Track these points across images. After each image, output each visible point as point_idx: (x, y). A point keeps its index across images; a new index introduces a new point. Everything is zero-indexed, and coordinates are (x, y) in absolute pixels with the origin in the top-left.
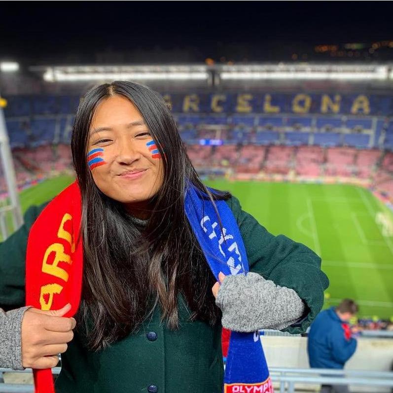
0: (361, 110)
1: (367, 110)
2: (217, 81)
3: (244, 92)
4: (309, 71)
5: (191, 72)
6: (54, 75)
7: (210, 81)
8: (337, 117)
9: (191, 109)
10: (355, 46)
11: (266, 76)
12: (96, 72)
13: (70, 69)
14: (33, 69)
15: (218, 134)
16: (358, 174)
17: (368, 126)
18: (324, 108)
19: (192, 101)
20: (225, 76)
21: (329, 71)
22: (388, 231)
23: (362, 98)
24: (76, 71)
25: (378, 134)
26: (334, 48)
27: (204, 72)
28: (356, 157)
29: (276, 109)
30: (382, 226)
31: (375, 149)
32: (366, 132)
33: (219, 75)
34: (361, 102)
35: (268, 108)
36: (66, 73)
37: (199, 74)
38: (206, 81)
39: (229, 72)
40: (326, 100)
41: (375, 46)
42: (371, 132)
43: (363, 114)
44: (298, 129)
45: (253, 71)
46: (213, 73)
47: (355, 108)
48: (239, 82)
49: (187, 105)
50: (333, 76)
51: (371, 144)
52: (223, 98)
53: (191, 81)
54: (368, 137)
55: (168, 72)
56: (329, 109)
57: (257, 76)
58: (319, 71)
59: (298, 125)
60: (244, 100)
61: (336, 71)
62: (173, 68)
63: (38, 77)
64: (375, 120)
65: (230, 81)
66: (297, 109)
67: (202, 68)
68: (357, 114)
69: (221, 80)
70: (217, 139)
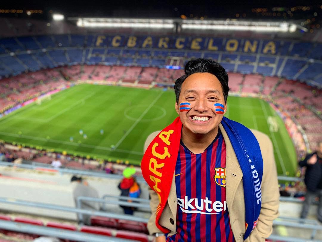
0: (269, 51)
1: (273, 51)
2: (179, 29)
3: (196, 37)
4: (237, 25)
5: (164, 23)
6: (83, 23)
7: (175, 29)
8: (253, 55)
9: (163, 46)
10: (280, 9)
11: (210, 27)
12: (107, 22)
13: (92, 20)
14: (70, 19)
15: (178, 62)
16: (262, 92)
17: (273, 61)
18: (246, 49)
19: (164, 41)
20: (184, 26)
21: (250, 25)
22: (274, 128)
23: (271, 43)
24: (96, 21)
25: (278, 67)
26: (265, 10)
27: (172, 23)
28: (263, 81)
29: (215, 48)
30: (270, 125)
31: (276, 76)
32: (271, 65)
33: (181, 26)
34: (270, 46)
35: (211, 47)
36: (90, 22)
37: (169, 25)
38: (172, 29)
39: (186, 24)
40: (248, 44)
41: (293, 9)
42: (274, 66)
43: (271, 54)
44: (228, 61)
45: (202, 24)
46: (177, 25)
47: (266, 50)
48: (193, 30)
49: (161, 44)
50: (253, 29)
51: (273, 73)
52: (183, 40)
53: (163, 29)
54: (272, 69)
55: (149, 23)
56: (249, 50)
57: (204, 27)
58: (244, 25)
59: (228, 59)
60: (197, 42)
61: (254, 26)
62: (152, 21)
63: (74, 24)
64: (278, 58)
65: (187, 30)
66: (228, 48)
67: (170, 21)
68: (266, 54)
69: (181, 29)
70: (177, 66)
